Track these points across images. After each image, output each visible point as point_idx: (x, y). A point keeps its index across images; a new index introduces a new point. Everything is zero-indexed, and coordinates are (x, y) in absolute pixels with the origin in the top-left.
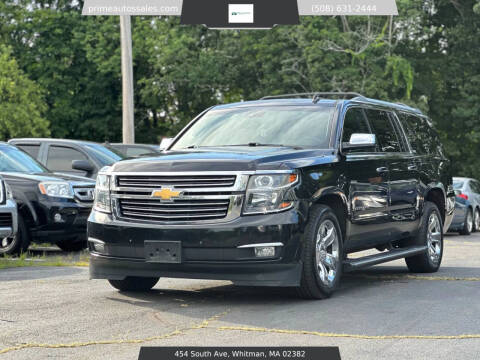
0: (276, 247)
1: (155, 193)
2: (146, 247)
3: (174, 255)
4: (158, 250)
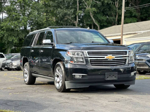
1: (106, 57)
2: (106, 75)
3: (115, 77)
4: (110, 76)
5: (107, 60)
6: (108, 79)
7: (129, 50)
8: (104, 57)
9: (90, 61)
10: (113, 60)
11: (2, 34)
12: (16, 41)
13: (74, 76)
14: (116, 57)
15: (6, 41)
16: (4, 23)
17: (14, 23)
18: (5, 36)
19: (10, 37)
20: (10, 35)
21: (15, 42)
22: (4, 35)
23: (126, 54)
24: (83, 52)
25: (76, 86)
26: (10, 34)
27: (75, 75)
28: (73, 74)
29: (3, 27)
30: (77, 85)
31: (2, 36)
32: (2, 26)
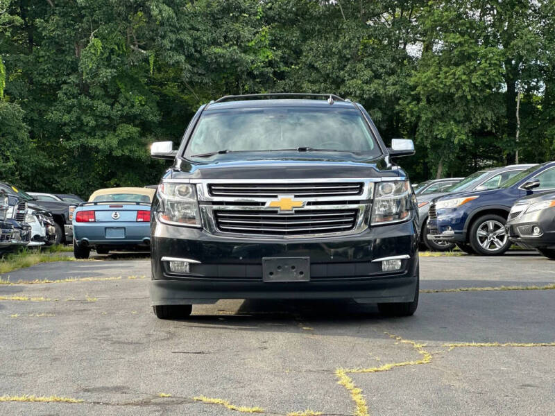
0: (402, 260)
1: (270, 203)
2: (264, 265)
3: (301, 273)
4: (279, 268)
5: (276, 212)
6: (274, 279)
7: (378, 180)
8: (263, 204)
9: (216, 217)
10: (297, 212)
11: (412, 112)
12: (461, 136)
13: (165, 265)
14: (309, 204)
15: (427, 137)
16: (419, 75)
17: (454, 74)
18: (424, 119)
19: (438, 122)
20: (442, 117)
21: (456, 142)
22: (419, 118)
23: (359, 194)
24: (195, 185)
25: (174, 299)
26: (443, 114)
27: (168, 262)
28: (164, 258)
29: (414, 88)
30: (177, 296)
31: (414, 119)
32: (411, 84)
